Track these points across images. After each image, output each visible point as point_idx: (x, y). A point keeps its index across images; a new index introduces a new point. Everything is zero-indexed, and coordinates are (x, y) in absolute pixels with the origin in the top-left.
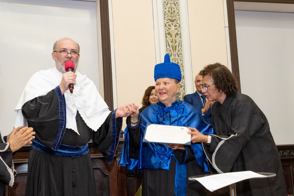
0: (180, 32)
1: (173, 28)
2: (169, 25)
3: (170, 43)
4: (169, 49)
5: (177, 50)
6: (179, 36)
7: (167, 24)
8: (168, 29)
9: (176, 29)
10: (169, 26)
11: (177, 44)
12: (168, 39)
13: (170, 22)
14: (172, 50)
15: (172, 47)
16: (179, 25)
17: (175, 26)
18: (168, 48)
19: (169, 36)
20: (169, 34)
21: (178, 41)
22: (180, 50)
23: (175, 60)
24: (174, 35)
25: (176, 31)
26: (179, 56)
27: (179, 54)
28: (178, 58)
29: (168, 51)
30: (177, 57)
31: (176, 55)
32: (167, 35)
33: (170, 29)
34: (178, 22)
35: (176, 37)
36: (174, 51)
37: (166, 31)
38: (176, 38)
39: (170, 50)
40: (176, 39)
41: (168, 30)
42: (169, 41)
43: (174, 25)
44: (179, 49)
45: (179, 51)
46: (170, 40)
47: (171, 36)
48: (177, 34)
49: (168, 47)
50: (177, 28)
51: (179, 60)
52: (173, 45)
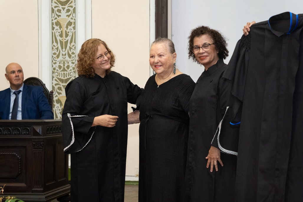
0: (75, 20)
1: (64, 14)
2: (59, 11)
3: (59, 38)
4: (56, 47)
5: (68, 48)
6: (73, 25)
7: (56, 9)
8: (56, 16)
9: (69, 16)
10: (57, 11)
11: (69, 38)
12: (56, 31)
13: (60, 6)
14: (60, 48)
15: (61, 43)
16: (74, 9)
17: (68, 11)
18: (54, 46)
19: (58, 27)
20: (58, 24)
21: (70, 34)
22: (73, 48)
23: (64, 62)
24: (64, 26)
25: (69, 19)
26: (70, 56)
27: (70, 53)
28: (69, 59)
29: (54, 49)
30: (67, 58)
31: (65, 55)
32: (55, 26)
33: (59, 16)
34: (73, 4)
35: (67, 27)
36: (64, 50)
37: (52, 20)
38: (67, 29)
39: (57, 49)
40: (67, 31)
41: (56, 18)
42: (57, 34)
43: (65, 10)
44: (72, 45)
45: (72, 50)
46: (59, 32)
47: (60, 27)
48: (70, 24)
49: (55, 44)
50: (70, 14)
51: (70, 63)
52: (62, 41)
